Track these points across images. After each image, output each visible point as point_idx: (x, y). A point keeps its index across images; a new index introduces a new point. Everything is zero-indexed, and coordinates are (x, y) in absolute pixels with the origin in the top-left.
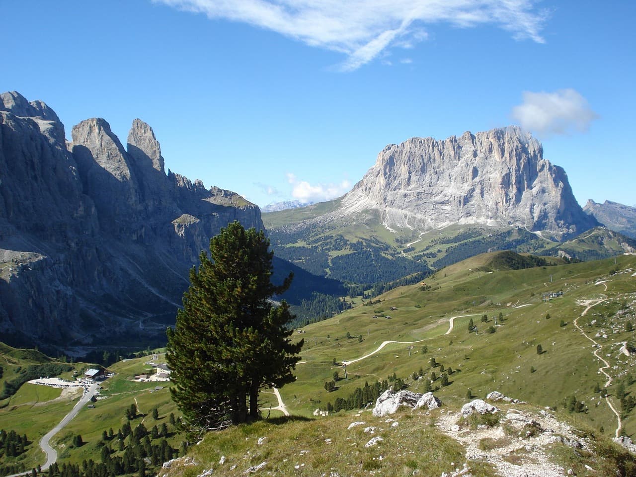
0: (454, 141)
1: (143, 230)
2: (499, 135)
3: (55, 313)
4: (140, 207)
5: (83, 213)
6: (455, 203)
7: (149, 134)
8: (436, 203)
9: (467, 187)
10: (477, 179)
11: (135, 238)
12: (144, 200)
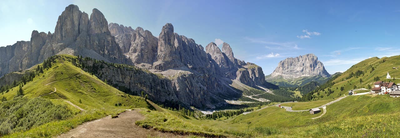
0: (297, 58)
1: (229, 74)
2: (308, 55)
3: (199, 96)
4: (227, 67)
5: (210, 67)
6: (300, 72)
7: (228, 46)
8: (295, 72)
9: (302, 68)
10: (304, 66)
11: (227, 76)
12: (228, 66)
